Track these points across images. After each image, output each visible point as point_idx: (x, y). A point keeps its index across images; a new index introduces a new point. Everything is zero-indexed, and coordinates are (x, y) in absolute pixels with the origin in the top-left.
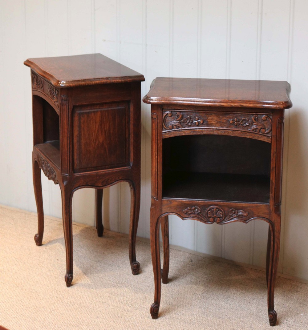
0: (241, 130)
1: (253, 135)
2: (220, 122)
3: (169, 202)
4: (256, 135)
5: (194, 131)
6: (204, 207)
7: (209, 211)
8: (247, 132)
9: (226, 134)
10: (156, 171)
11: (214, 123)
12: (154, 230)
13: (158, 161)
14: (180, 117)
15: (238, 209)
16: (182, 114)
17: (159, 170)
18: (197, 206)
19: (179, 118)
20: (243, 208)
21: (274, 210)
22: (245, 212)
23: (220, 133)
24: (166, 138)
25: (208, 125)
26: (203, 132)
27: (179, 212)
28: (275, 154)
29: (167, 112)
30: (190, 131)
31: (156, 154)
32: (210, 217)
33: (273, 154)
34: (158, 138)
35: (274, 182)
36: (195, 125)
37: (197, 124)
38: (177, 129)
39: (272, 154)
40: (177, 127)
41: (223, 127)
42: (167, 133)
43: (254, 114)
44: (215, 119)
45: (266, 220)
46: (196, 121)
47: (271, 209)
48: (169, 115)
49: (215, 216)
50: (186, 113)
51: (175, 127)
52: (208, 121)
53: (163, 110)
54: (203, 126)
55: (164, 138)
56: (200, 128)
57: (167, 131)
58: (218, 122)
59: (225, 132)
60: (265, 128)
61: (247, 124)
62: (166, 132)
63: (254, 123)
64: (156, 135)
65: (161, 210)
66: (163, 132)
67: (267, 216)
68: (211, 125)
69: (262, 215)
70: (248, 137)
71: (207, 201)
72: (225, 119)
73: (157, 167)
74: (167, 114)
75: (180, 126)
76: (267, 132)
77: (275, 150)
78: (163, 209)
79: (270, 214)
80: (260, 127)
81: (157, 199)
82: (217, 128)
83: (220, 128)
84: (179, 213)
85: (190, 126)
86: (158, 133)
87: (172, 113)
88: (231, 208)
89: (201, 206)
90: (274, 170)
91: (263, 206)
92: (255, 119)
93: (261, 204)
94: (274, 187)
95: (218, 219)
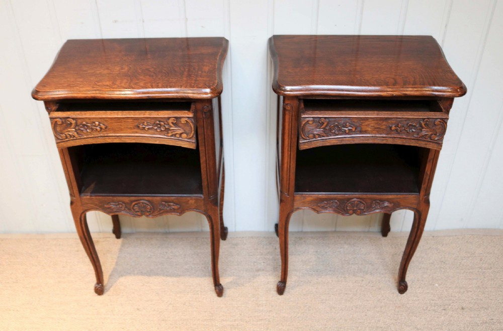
0: (405, 137)
1: (420, 142)
2: (378, 128)
3: (302, 198)
4: (424, 143)
5: (342, 141)
6: (343, 202)
7: (349, 205)
8: (413, 139)
9: (384, 142)
11: (369, 129)
14: (325, 124)
15: (382, 201)
16: (327, 120)
17: (291, 167)
18: (335, 200)
19: (323, 126)
20: (388, 200)
21: (423, 200)
22: (391, 203)
23: (377, 142)
24: (304, 149)
25: (361, 132)
26: (353, 141)
27: (314, 206)
29: (308, 119)
30: (338, 140)
32: (350, 210)
35: (429, 173)
36: (345, 133)
37: (347, 132)
38: (319, 139)
40: (320, 136)
41: (381, 134)
42: (306, 143)
43: (425, 119)
44: (372, 125)
45: (409, 209)
46: (346, 129)
47: (421, 199)
48: (310, 123)
49: (355, 208)
50: (333, 119)
51: (317, 136)
52: (361, 128)
54: (354, 134)
56: (351, 136)
57: (305, 141)
58: (375, 129)
59: (383, 140)
60: (435, 135)
61: (414, 130)
62: (304, 143)
63: (423, 128)
65: (293, 206)
66: (301, 142)
67: (415, 206)
68: (366, 132)
69: (409, 205)
70: (412, 145)
71: (347, 195)
72: (385, 125)
74: (308, 121)
75: (325, 135)
76: (436, 139)
78: (295, 204)
79: (419, 204)
80: (430, 133)
81: (288, 195)
82: (373, 135)
83: (377, 135)
84: (313, 207)
85: (337, 135)
87: (314, 121)
88: (375, 200)
89: (339, 200)
90: (432, 161)
91: (411, 197)
92: (425, 124)
93: (409, 195)
94: (428, 178)
95: (359, 211)
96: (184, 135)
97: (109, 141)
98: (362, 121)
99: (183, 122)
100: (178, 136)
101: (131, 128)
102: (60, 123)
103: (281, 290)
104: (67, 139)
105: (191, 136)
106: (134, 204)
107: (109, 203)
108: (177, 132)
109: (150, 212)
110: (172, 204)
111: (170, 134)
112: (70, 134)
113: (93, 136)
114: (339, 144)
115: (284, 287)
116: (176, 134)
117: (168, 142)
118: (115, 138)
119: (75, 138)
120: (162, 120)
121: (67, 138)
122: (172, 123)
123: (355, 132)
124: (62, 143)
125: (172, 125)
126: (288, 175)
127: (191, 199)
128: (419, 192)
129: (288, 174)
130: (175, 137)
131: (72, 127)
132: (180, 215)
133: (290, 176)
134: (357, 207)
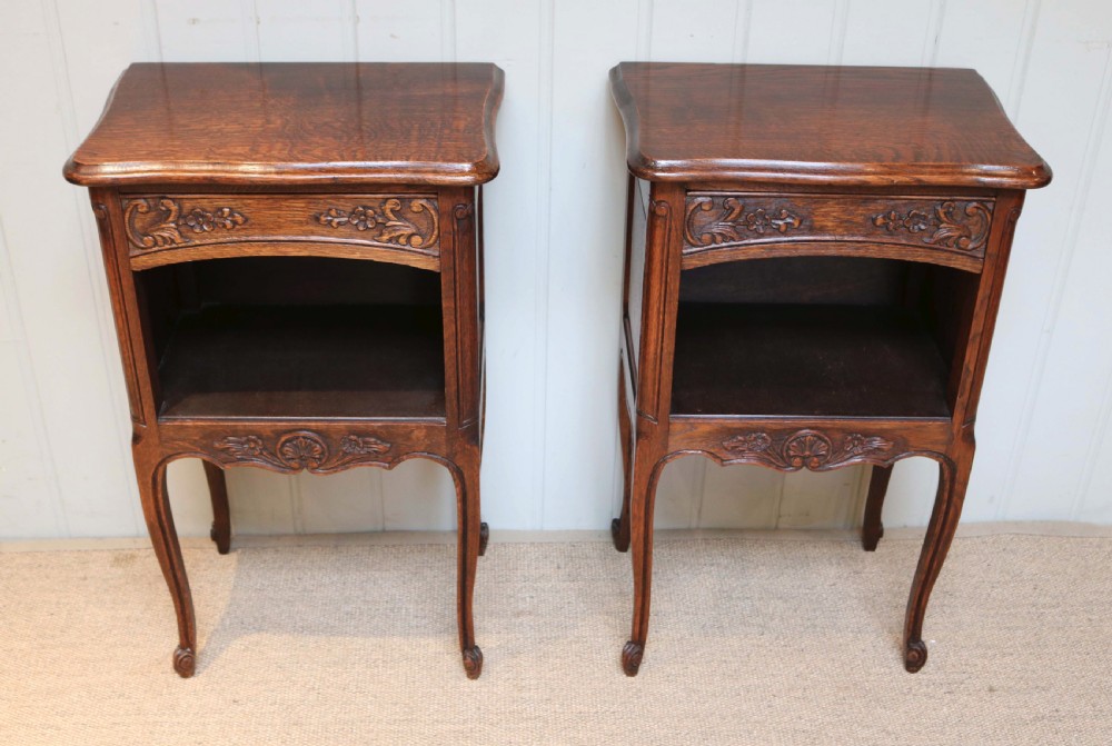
0: (904, 242)
1: (935, 254)
2: (846, 221)
3: (688, 427)
4: (944, 255)
5: (771, 249)
6: (779, 435)
7: (794, 444)
8: (920, 247)
9: (861, 253)
10: (659, 351)
11: (830, 224)
12: (644, 492)
13: (666, 326)
14: (737, 211)
15: (868, 434)
16: (741, 201)
17: (665, 351)
18: (763, 432)
19: (733, 216)
20: (881, 434)
21: (961, 434)
22: (887, 441)
23: (846, 251)
24: (692, 267)
25: (812, 230)
26: (796, 249)
27: (713, 447)
28: (986, 301)
29: (700, 199)
30: (763, 248)
31: (659, 309)
32: (795, 456)
33: (982, 302)
34: (670, 267)
35: (972, 368)
36: (778, 231)
37: (783, 229)
38: (724, 244)
39: (978, 302)
40: (725, 238)
41: (853, 235)
42: (696, 256)
43: (946, 201)
44: (835, 214)
45: (930, 456)
46: (781, 223)
47: (955, 431)
48: (704, 207)
49: (807, 453)
50: (752, 201)
51: (719, 238)
52: (812, 221)
53: (690, 193)
54: (799, 235)
55: (687, 268)
56: (790, 239)
57: (694, 249)
58: (841, 223)
59: (858, 249)
60: (968, 237)
61: (923, 227)
62: (691, 253)
63: (942, 223)
64: (662, 261)
65: (666, 447)
66: (684, 251)
67: (941, 449)
68: (822, 230)
69: (929, 446)
70: (920, 260)
71: (789, 420)
72: (861, 215)
73: (662, 342)
74: (700, 204)
75: (735, 235)
76: (971, 246)
77: (988, 292)
78: (670, 443)
79: (950, 442)
80: (957, 234)
81: (656, 420)
82: (838, 238)
83: (846, 238)
84: (712, 451)
85: (762, 236)
86: (671, 255)
87: (712, 203)
88: (851, 433)
89: (772, 432)
90: (978, 340)
91: (934, 426)
92: (945, 213)
93: (930, 421)
94: (969, 380)
95: (815, 459)
96: (416, 240)
97: (250, 251)
98: (813, 206)
99: (415, 209)
100: (402, 240)
101: (301, 223)
102: (145, 209)
103: (631, 664)
104: (156, 248)
105: (431, 242)
106: (283, 439)
107: (225, 438)
108: (402, 232)
109: (320, 459)
110: (373, 440)
111: (385, 237)
112: (165, 235)
113: (214, 241)
114: (765, 256)
115: (641, 653)
116: (399, 236)
117: (379, 254)
118: (265, 246)
119: (174, 245)
120: (370, 204)
121: (156, 244)
122: (392, 211)
123: (799, 231)
124: (144, 258)
125: (391, 215)
126: (658, 372)
127: (417, 427)
128: (952, 415)
129: (658, 367)
130: (397, 242)
131: (171, 219)
132: (390, 468)
133: (660, 372)
134: (810, 450)
